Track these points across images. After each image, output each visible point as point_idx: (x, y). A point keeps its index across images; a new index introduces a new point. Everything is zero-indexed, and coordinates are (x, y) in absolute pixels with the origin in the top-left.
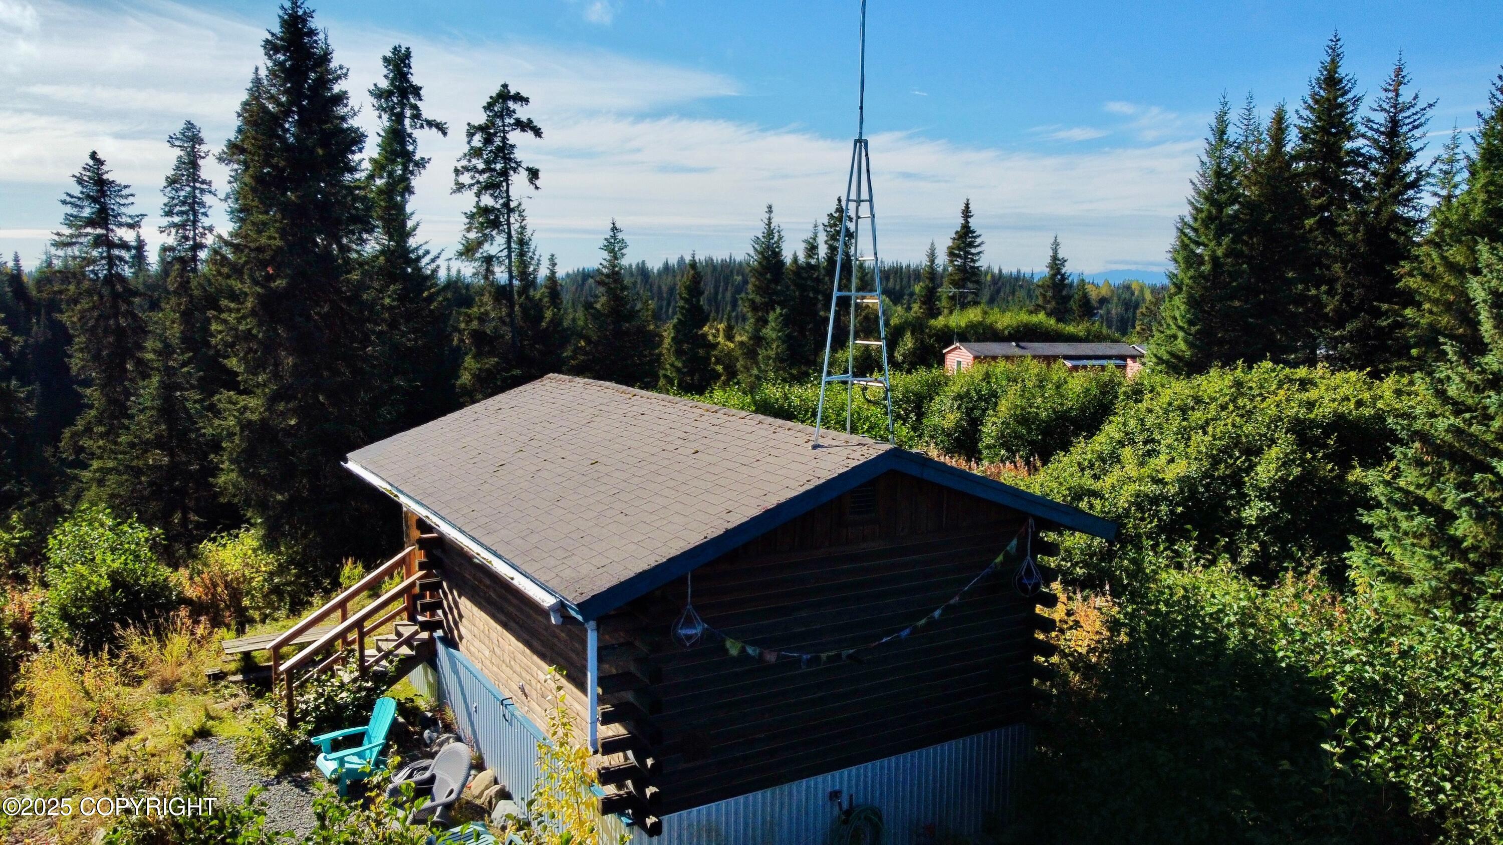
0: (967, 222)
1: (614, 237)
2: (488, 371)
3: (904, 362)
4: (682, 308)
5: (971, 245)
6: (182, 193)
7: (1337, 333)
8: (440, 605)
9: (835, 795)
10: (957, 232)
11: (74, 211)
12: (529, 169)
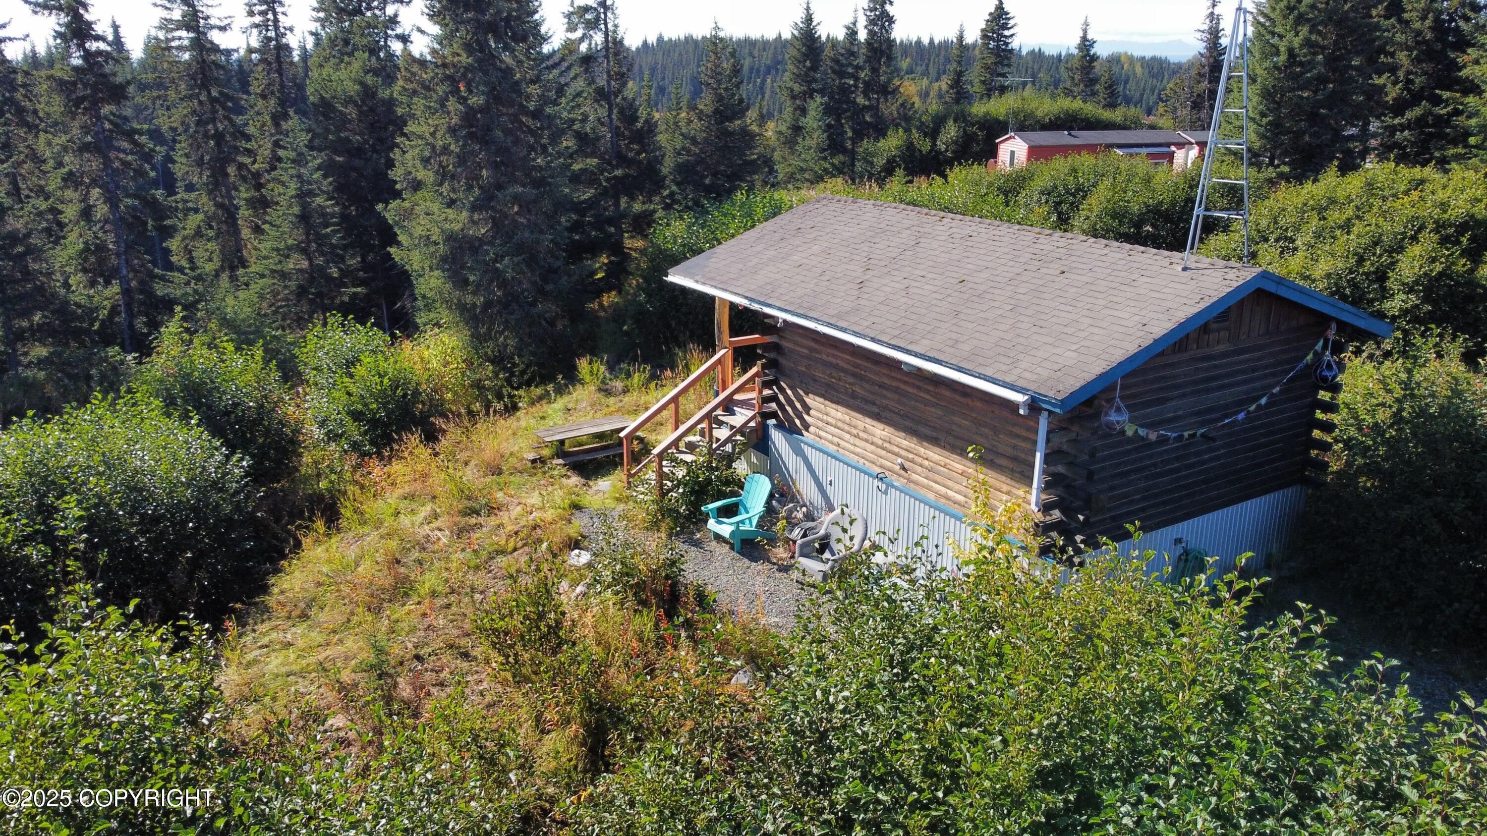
3: (946, 151)
5: (1004, 27)
7: (1396, 121)
9: (1178, 541)
10: (991, 14)
11: (165, 14)
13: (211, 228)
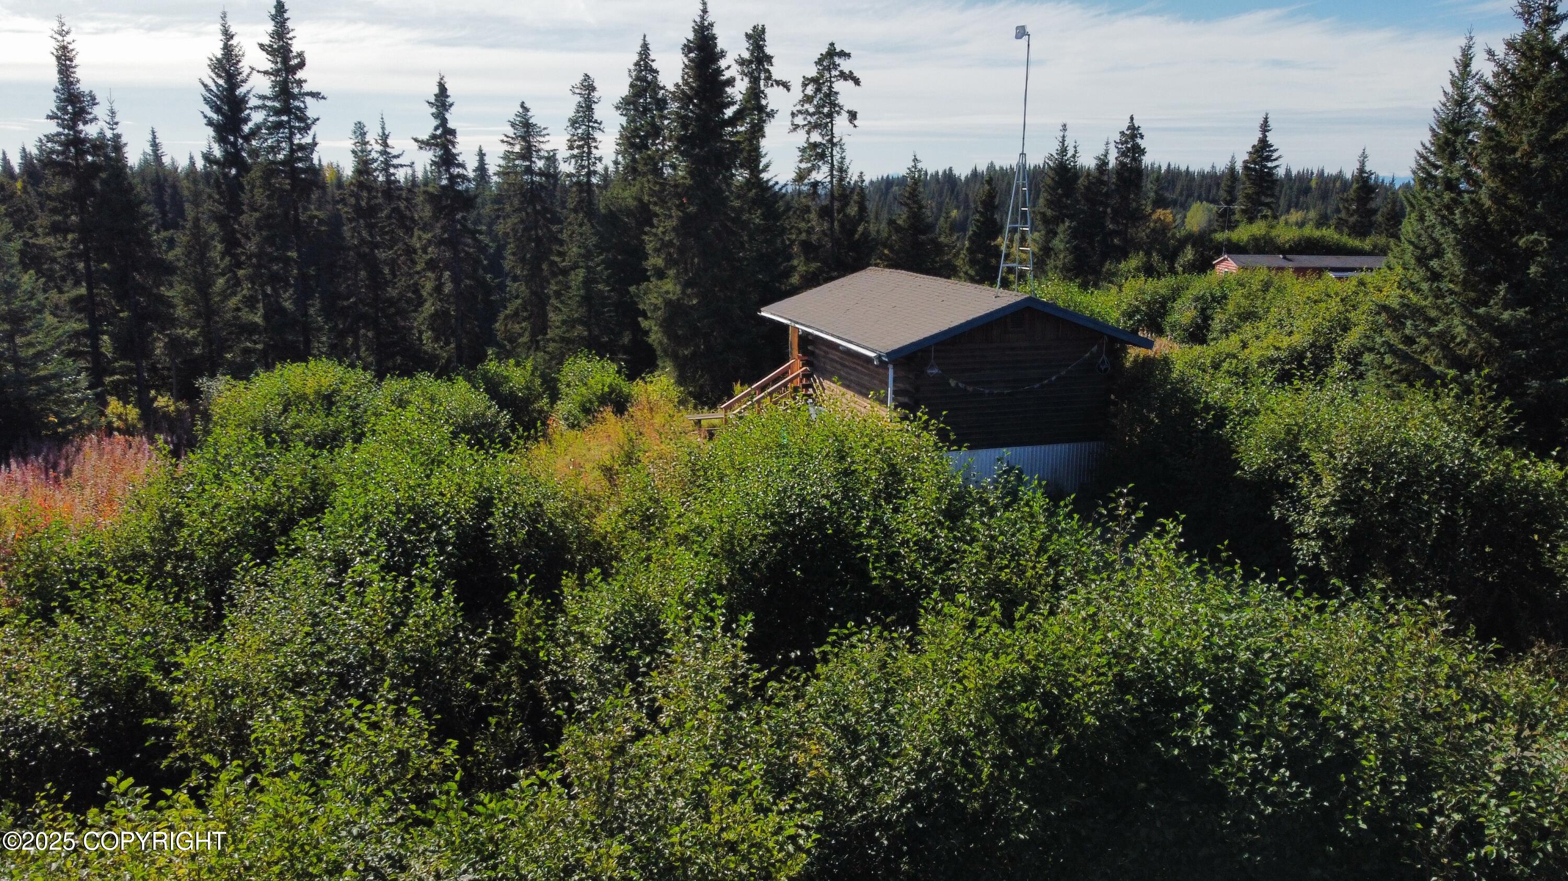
0: (1265, 136)
1: (915, 167)
2: (814, 273)
4: (978, 221)
5: (1268, 159)
6: (580, 131)
8: (811, 386)
9: (1000, 459)
10: (1254, 146)
11: (508, 148)
12: (849, 112)
13: (526, 310)
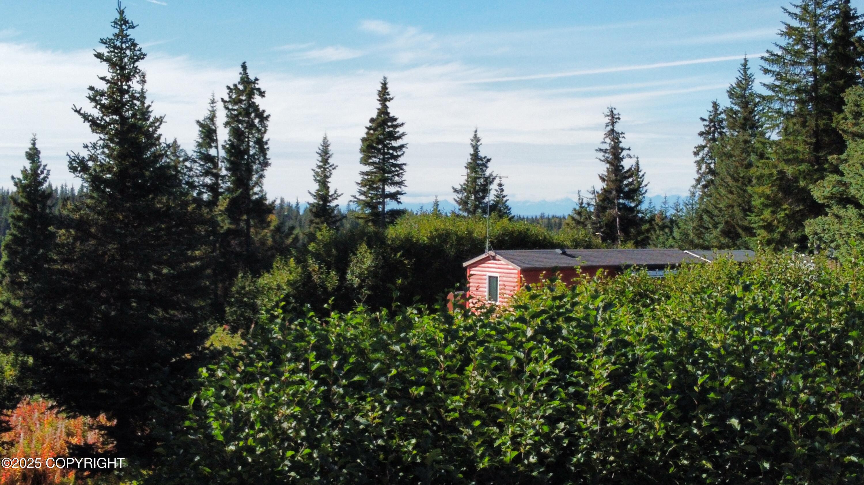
0: (385, 107)
3: (360, 287)
4: (19, 219)
5: (392, 136)
10: (372, 120)
